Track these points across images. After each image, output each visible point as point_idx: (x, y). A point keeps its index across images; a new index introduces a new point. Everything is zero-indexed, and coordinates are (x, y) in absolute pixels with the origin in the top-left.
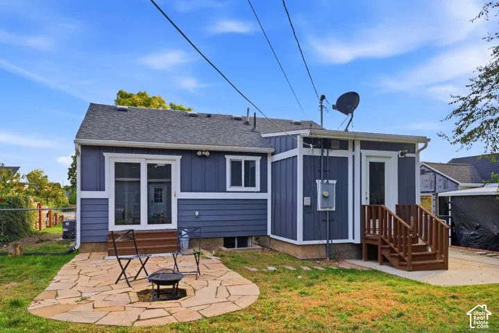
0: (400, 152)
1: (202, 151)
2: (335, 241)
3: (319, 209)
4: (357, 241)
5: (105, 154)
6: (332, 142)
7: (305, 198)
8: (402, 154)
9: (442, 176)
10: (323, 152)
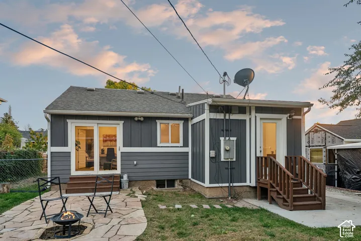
0: (289, 115)
1: (138, 117)
2: (235, 184)
3: (222, 159)
4: (253, 184)
5: (68, 120)
6: (233, 107)
7: (211, 151)
8: (290, 117)
9: (331, 134)
10: (225, 116)
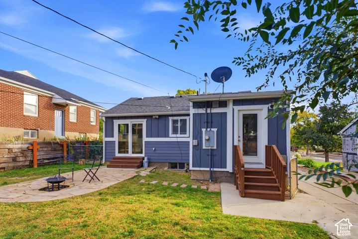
1: (155, 116)
2: (215, 169)
3: (204, 147)
4: (231, 170)
5: (114, 120)
6: (213, 103)
7: (194, 141)
8: (272, 106)
10: (206, 110)
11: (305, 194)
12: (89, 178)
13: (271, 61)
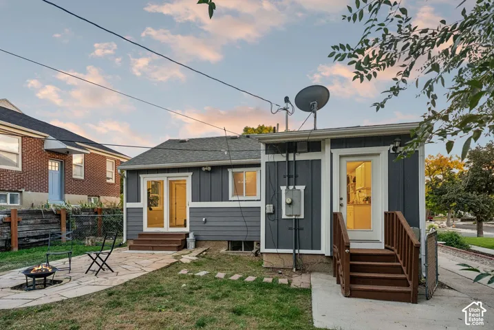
1: (205, 167)
3: (284, 216)
4: (328, 253)
7: (267, 206)
8: (395, 149)
10: (287, 157)
11: (450, 291)
12: (95, 267)
13: (404, 48)
